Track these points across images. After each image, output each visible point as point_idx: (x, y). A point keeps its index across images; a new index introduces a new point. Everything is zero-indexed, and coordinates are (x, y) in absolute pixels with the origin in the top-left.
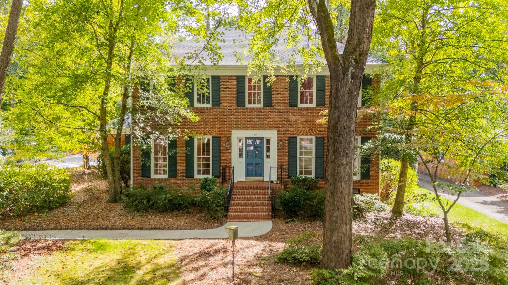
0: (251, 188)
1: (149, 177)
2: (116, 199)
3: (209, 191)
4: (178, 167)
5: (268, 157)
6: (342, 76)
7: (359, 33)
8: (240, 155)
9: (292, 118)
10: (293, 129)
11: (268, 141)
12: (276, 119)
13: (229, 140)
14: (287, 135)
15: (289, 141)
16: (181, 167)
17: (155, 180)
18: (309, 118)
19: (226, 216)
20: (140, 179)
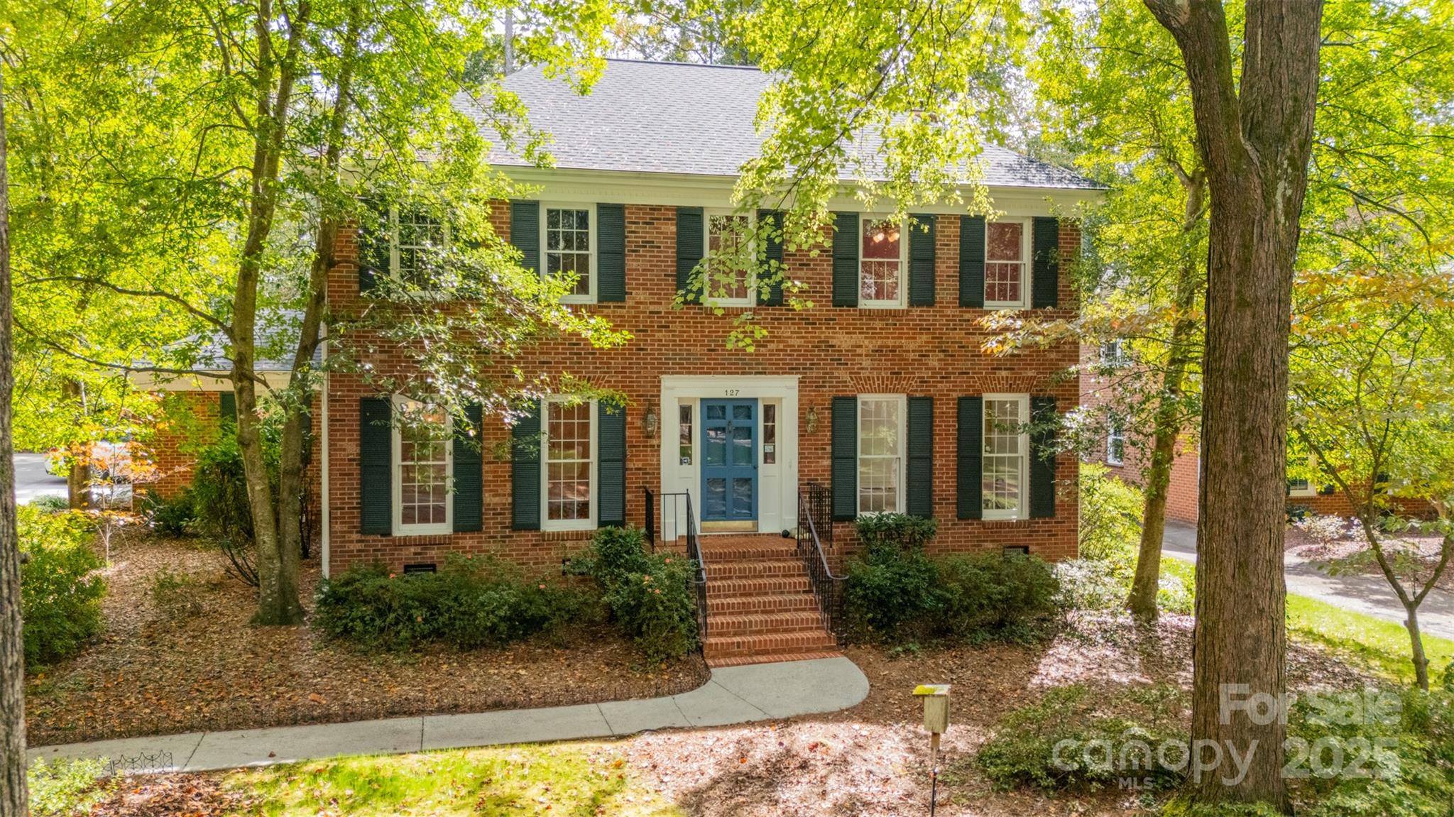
1: (387, 533)
2: (284, 610)
4: (488, 498)
5: (769, 458)
6: (1260, 206)
7: (1296, 83)
8: (685, 453)
9: (843, 341)
10: (843, 375)
11: (769, 411)
12: (796, 342)
13: (652, 406)
14: (828, 393)
15: (832, 409)
16: (496, 497)
17: (406, 542)
18: (890, 342)
19: (700, 649)
20: (354, 542)
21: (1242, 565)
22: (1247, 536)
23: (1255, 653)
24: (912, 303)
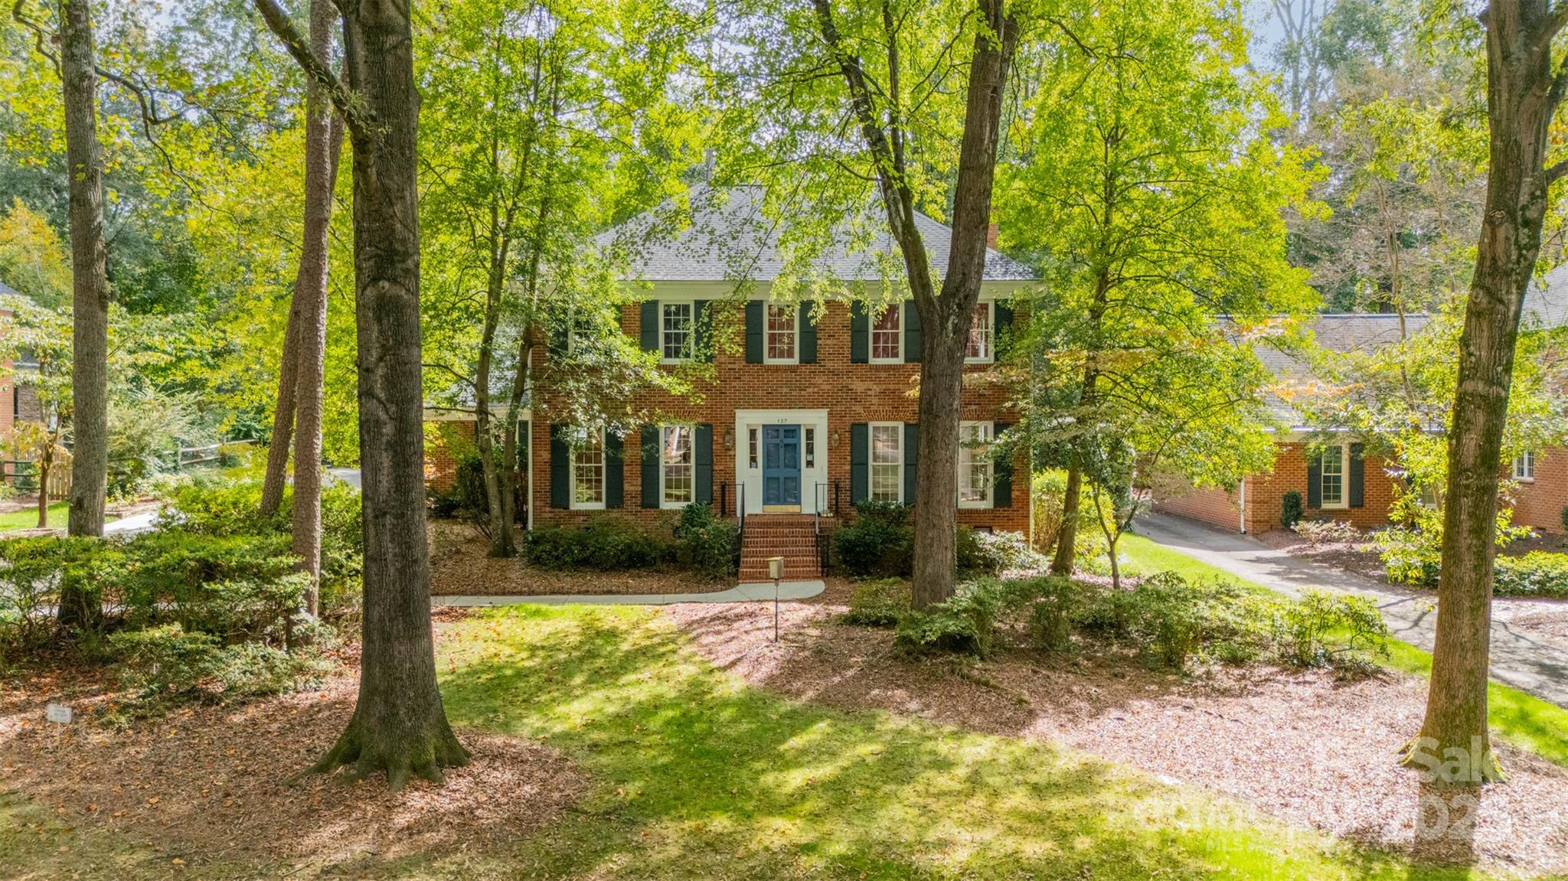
0: (779, 524)
1: (567, 507)
2: (505, 549)
3: (703, 525)
4: (627, 487)
5: (810, 464)
6: (938, 329)
7: (963, 264)
8: (753, 460)
9: (858, 386)
10: (859, 409)
11: (810, 433)
12: (826, 387)
13: (730, 430)
14: (849, 421)
15: (851, 432)
16: (632, 486)
17: (578, 513)
18: (892, 387)
19: (736, 574)
20: (548, 513)
21: (926, 504)
22: (929, 490)
23: (931, 546)
24: (906, 361)
